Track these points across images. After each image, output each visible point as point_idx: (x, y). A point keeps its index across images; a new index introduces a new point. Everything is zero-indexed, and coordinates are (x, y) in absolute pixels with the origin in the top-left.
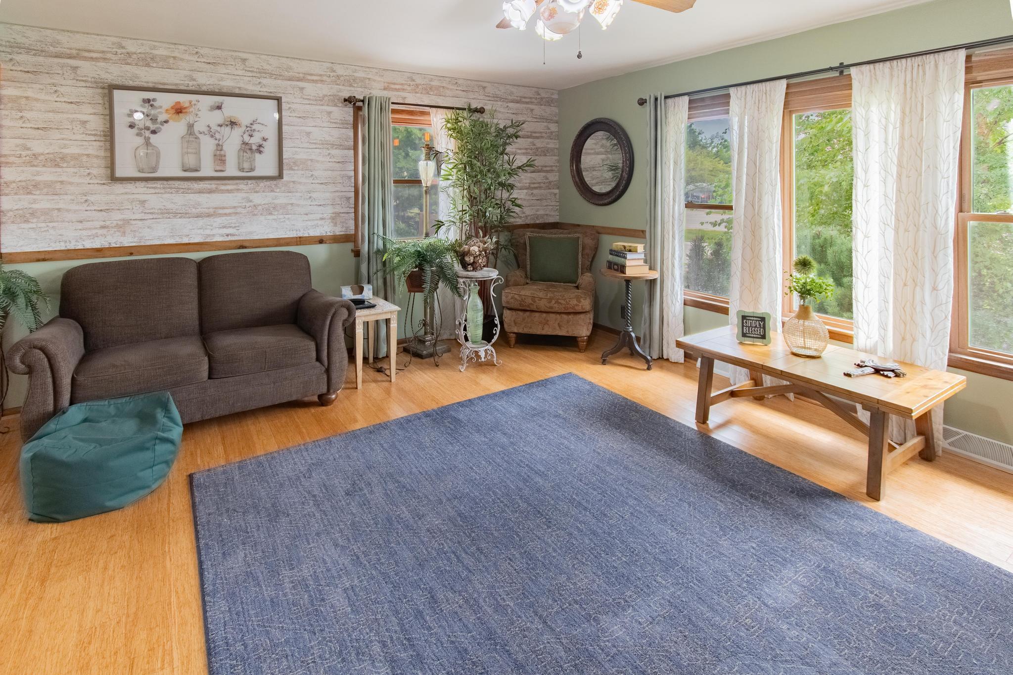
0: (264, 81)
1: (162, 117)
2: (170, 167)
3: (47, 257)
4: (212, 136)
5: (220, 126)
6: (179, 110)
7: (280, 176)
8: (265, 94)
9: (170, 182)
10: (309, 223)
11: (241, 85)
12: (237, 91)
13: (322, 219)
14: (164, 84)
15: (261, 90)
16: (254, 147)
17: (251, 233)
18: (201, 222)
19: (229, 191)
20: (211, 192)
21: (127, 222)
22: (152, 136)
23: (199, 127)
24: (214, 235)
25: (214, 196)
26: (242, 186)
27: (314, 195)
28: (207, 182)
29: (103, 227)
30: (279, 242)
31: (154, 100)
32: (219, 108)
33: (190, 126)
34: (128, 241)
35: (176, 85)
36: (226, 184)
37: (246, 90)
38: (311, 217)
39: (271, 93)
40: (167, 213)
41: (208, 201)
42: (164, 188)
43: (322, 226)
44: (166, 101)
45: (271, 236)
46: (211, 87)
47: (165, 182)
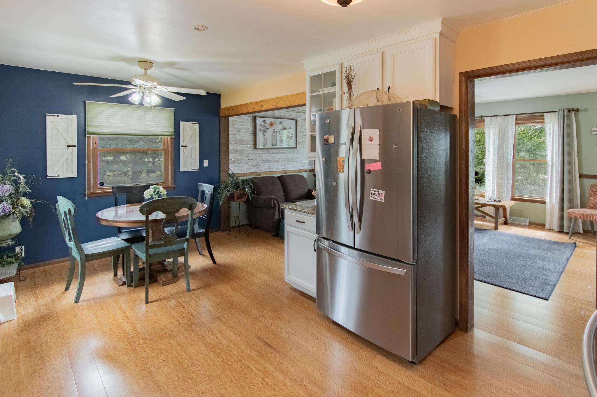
0: (291, 113)
1: (268, 127)
2: (269, 145)
4: (280, 133)
5: (282, 129)
6: (272, 124)
7: (296, 147)
8: (292, 118)
9: (268, 150)
10: (303, 165)
11: (286, 115)
12: (284, 117)
13: (306, 163)
14: (267, 115)
15: (291, 116)
16: (290, 137)
17: (288, 168)
18: (276, 164)
19: (283, 153)
20: (278, 153)
21: (258, 163)
22: (265, 133)
23: (276, 130)
24: (279, 169)
25: (279, 155)
26: (286, 151)
28: (277, 150)
29: (252, 165)
30: (295, 171)
31: (266, 121)
32: (281, 123)
33: (274, 130)
34: (258, 170)
35: (270, 115)
36: (282, 150)
37: (287, 116)
38: (303, 163)
39: (293, 117)
40: (268, 161)
41: (278, 156)
42: (267, 152)
43: (306, 166)
44: (268, 121)
45: (293, 169)
46: (278, 116)
47: (267, 150)
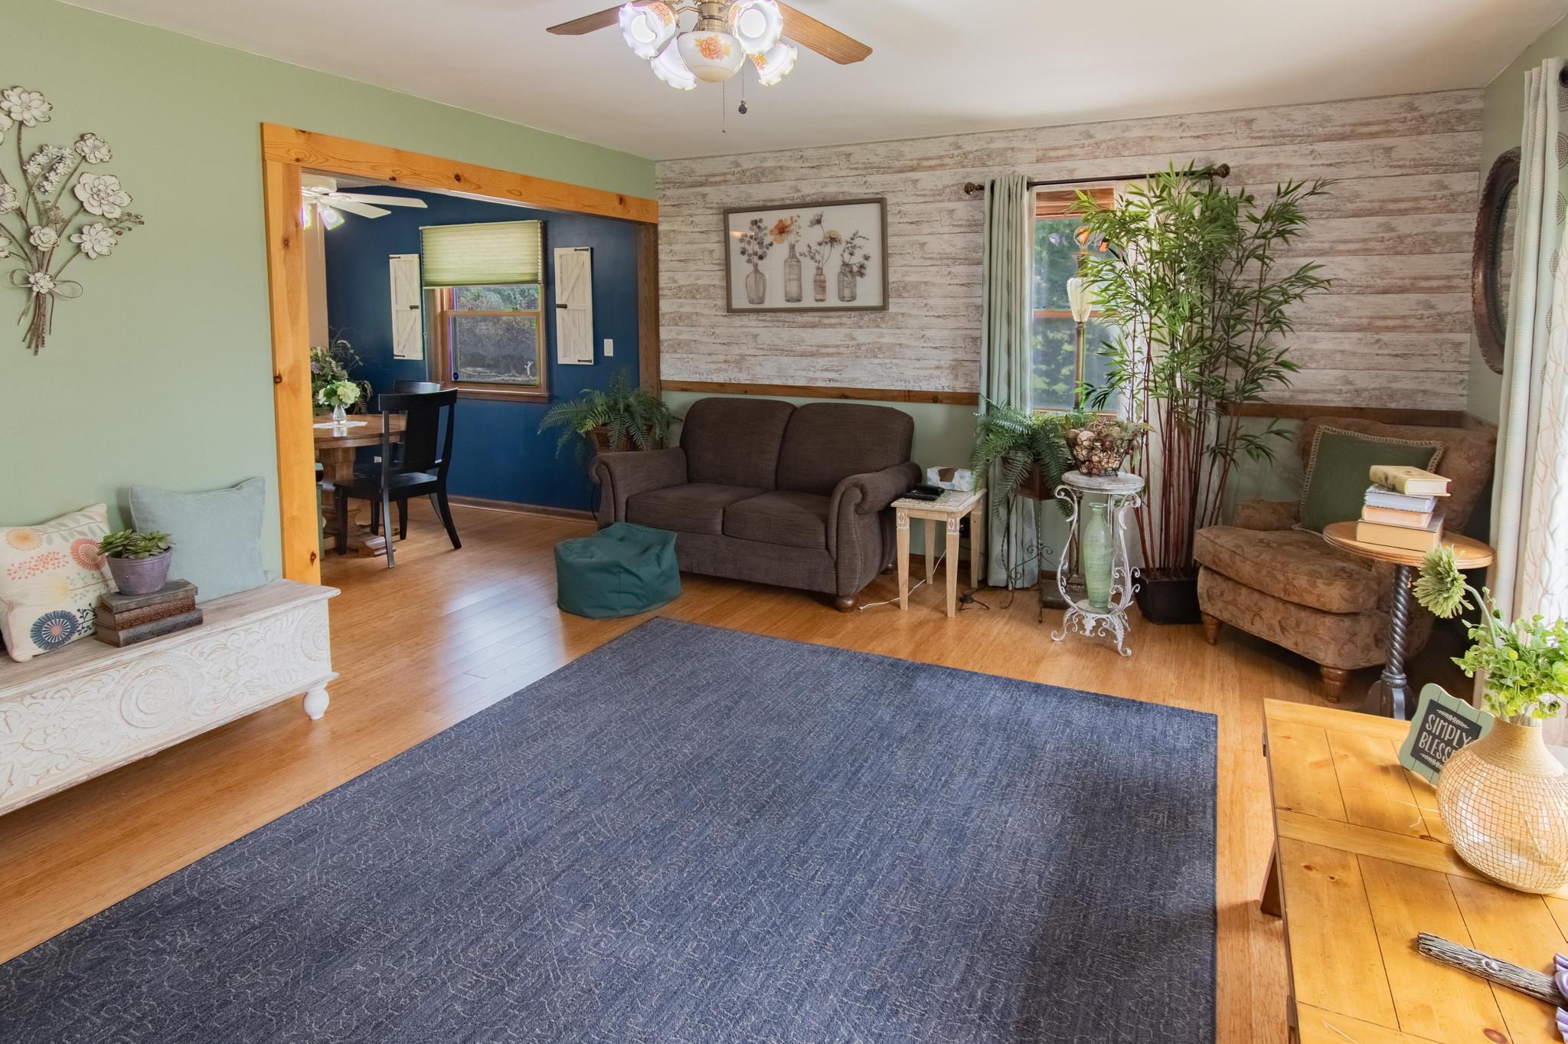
0: (870, 179)
1: (767, 241)
2: (775, 299)
3: (689, 387)
4: (812, 258)
5: (820, 244)
6: (782, 229)
7: (884, 307)
8: (872, 196)
9: (778, 314)
10: (922, 373)
11: (846, 189)
12: (841, 198)
13: (938, 367)
14: (772, 201)
15: (867, 191)
16: (855, 269)
17: (854, 380)
18: (805, 362)
19: (832, 326)
20: (814, 326)
21: (743, 356)
22: (759, 262)
23: (800, 248)
24: (816, 379)
25: (818, 331)
26: (845, 320)
27: (928, 333)
28: (810, 314)
29: (725, 362)
30: (885, 395)
31: (761, 221)
32: (819, 222)
33: (792, 247)
34: (743, 378)
35: (783, 199)
36: (828, 317)
37: (851, 194)
38: (924, 363)
39: (878, 193)
40: (775, 350)
41: (813, 337)
42: (773, 321)
43: (938, 377)
44: (770, 219)
45: (876, 386)
46: (815, 197)
47: (773, 314)
